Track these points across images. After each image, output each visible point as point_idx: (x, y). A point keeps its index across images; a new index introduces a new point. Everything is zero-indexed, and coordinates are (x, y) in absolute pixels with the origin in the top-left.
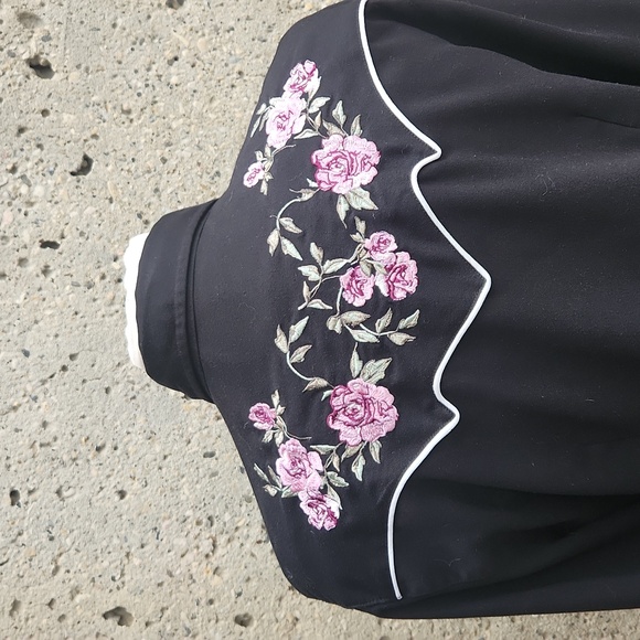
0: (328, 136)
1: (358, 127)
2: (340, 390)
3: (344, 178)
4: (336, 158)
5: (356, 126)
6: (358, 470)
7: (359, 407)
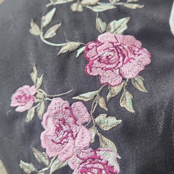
2: (91, 45)
6: (127, 104)
7: (112, 54)
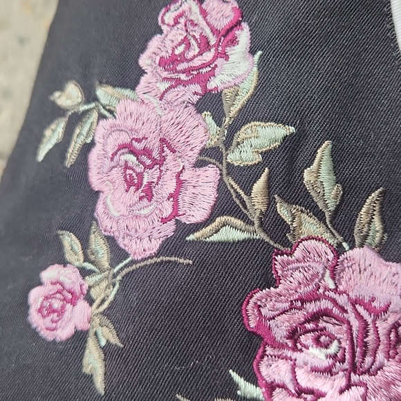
0: (290, 247)
1: (377, 224)
3: (341, 381)
4: (315, 317)
5: (370, 218)
